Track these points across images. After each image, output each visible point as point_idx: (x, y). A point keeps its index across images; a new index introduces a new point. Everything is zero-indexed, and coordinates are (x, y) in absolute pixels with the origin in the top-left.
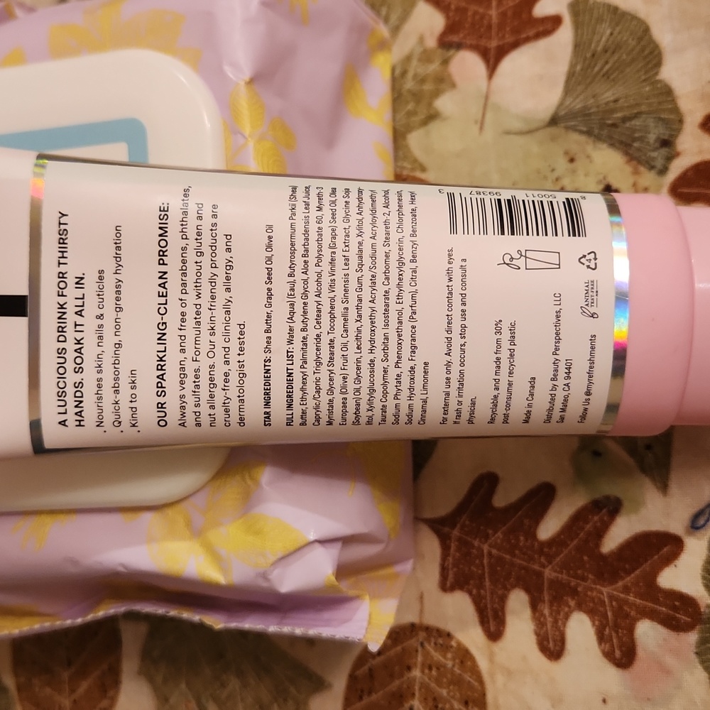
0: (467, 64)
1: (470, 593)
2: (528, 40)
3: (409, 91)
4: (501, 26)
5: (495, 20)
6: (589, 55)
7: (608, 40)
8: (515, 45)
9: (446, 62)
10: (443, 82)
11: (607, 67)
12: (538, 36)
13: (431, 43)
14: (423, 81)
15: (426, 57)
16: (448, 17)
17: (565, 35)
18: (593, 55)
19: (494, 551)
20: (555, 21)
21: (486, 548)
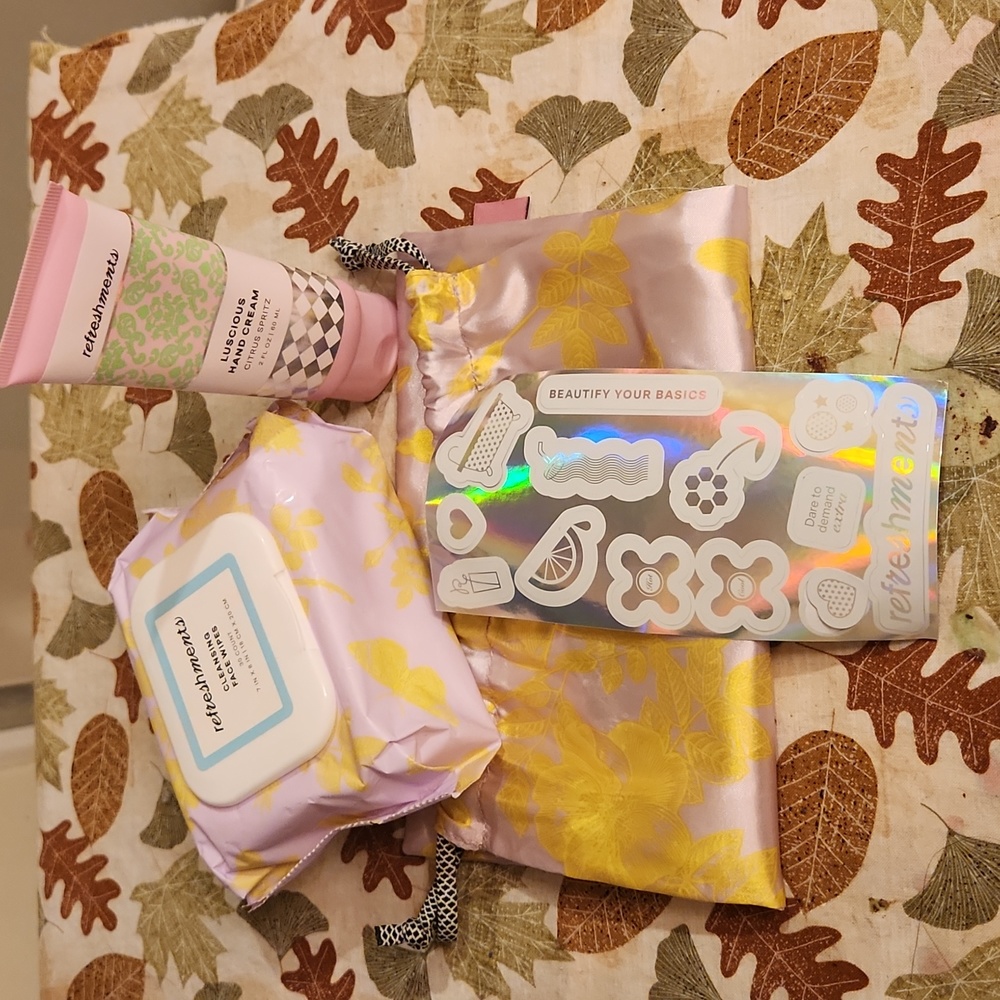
0: (886, 313)
1: (869, 711)
2: (934, 299)
3: (840, 330)
4: (914, 286)
5: (909, 281)
6: (980, 316)
7: (995, 306)
8: (924, 303)
9: (869, 310)
10: (867, 326)
11: (994, 326)
12: (941, 297)
13: (859, 294)
14: (851, 324)
15: (855, 305)
16: (873, 275)
17: (962, 298)
18: (983, 316)
19: (889, 683)
20: (957, 286)
21: (883, 680)
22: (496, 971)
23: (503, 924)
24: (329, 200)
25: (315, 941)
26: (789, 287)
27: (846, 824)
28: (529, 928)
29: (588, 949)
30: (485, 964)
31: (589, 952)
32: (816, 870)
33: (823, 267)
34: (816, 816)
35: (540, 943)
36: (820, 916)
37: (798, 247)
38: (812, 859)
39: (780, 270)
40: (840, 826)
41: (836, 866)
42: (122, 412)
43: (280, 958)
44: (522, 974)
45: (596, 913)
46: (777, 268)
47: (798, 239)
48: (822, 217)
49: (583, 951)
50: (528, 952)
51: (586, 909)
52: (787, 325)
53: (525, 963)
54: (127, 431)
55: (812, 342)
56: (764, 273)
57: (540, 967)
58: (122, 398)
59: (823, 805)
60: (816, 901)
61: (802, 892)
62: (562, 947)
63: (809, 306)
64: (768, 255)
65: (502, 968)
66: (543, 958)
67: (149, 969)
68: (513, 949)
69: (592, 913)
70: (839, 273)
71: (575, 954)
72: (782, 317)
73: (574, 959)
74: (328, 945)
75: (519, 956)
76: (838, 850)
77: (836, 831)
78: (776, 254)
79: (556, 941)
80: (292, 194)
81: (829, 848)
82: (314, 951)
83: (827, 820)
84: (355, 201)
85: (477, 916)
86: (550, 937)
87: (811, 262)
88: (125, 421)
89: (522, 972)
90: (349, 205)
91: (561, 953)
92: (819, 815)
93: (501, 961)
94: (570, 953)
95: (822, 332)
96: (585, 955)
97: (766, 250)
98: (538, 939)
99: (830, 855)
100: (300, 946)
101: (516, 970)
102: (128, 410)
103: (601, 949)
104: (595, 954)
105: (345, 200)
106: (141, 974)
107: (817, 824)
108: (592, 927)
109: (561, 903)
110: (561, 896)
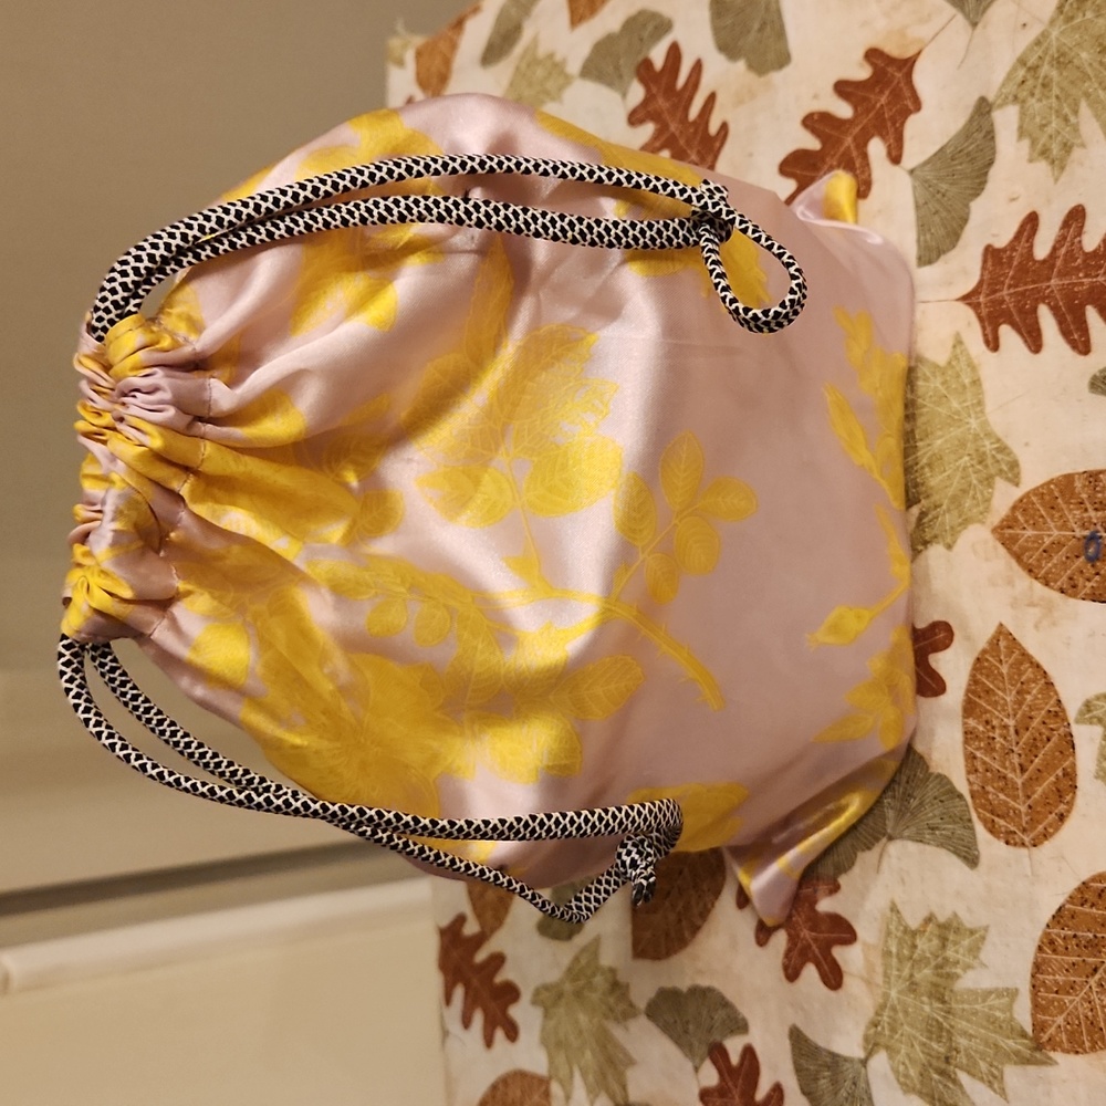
22: (955, 1081)
23: (961, 1018)
25: (734, 1046)
28: (993, 1023)
29: (1076, 1048)
30: (942, 1073)
31: (1077, 1052)
35: (1011, 1042)
43: (696, 1069)
44: (990, 1085)
45: (1083, 998)
49: (1068, 1052)
50: (996, 1054)
51: (1068, 993)
53: (993, 1070)
57: (1013, 1075)
62: (1039, 1047)
65: (963, 1077)
66: (1016, 1063)
67: (555, 1088)
68: (976, 1051)
69: (1077, 999)
71: (1057, 1056)
73: (1056, 1063)
74: (749, 1053)
75: (984, 1060)
79: (1031, 1039)
80: (656, 137)
82: (735, 1059)
85: (927, 1008)
86: (1023, 1035)
89: (989, 1082)
91: (1038, 1055)
93: (961, 1068)
94: (1052, 1054)
96: (1072, 1058)
98: (1008, 1038)
100: (718, 1054)
101: (982, 1079)
103: (1093, 1049)
104: (1086, 1056)
106: (547, 1095)
108: (1078, 1018)
109: (1034, 986)
110: (1033, 976)
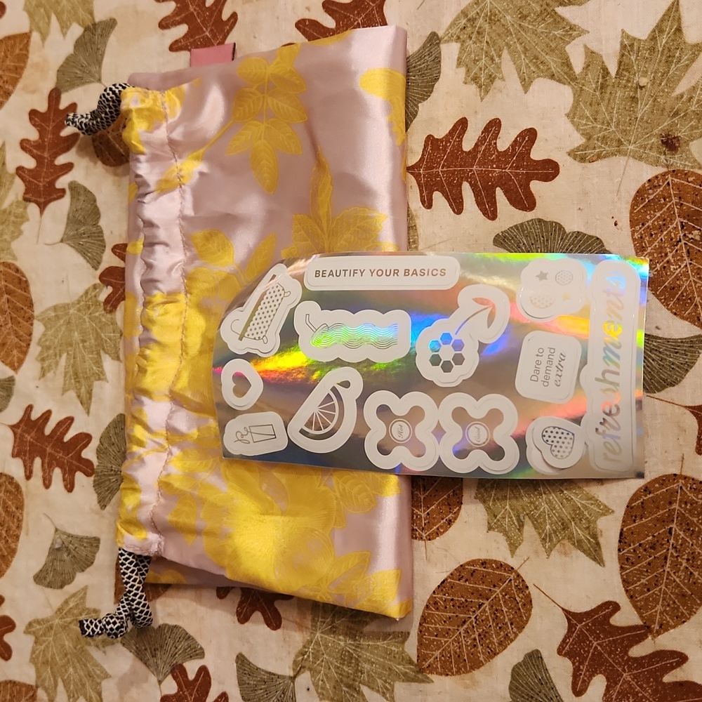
22: (359, 692)
23: (367, 650)
24: (211, 16)
25: (192, 668)
26: (645, 73)
27: (694, 557)
28: (390, 654)
29: (446, 671)
30: (349, 686)
31: (447, 675)
32: (664, 599)
33: (677, 55)
34: (665, 551)
35: (400, 667)
36: (668, 641)
37: (653, 38)
38: (661, 589)
39: (636, 59)
40: (688, 560)
41: (684, 595)
42: (21, 210)
43: (160, 682)
44: (384, 694)
45: (454, 640)
46: (633, 58)
47: (654, 31)
48: (677, 10)
49: (441, 674)
50: (389, 675)
51: (444, 636)
52: (642, 110)
53: (387, 685)
54: (25, 227)
55: (666, 124)
56: (620, 63)
57: (400, 688)
58: (20, 198)
59: (672, 541)
60: (664, 627)
61: (651, 619)
62: (421, 671)
63: (663, 91)
64: (623, 47)
65: (365, 689)
66: (403, 681)
67: (41, 694)
68: (375, 673)
69: (450, 640)
70: (692, 60)
71: (433, 677)
72: (637, 103)
73: (433, 682)
74: (203, 671)
75: (380, 678)
76: (686, 581)
77: (684, 564)
78: (632, 45)
79: (416, 665)
80: (177, 12)
81: (677, 580)
82: (191, 676)
83: (675, 554)
84: (234, 16)
85: (342, 643)
86: (411, 662)
87: (666, 51)
88: (23, 218)
89: (384, 693)
90: (229, 20)
91: (420, 676)
92: (668, 550)
93: (363, 684)
94: (429, 676)
95: (676, 114)
96: (443, 678)
97: (622, 43)
98: (399, 664)
99: (678, 586)
100: (178, 672)
101: (378, 691)
102: (25, 208)
103: (458, 672)
104: (453, 677)
105: (226, 15)
106: (34, 697)
107: (666, 558)
108: (450, 652)
109: (421, 631)
110: (420, 624)
